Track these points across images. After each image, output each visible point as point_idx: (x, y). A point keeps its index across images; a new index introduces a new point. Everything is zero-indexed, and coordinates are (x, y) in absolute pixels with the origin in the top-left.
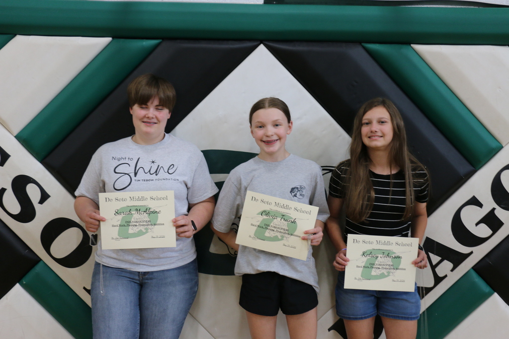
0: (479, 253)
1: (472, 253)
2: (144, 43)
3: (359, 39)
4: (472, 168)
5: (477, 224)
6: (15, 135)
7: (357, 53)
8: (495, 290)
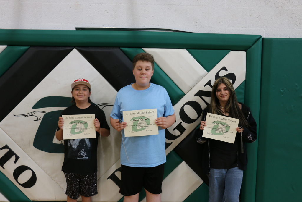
0: (175, 143)
1: (172, 143)
2: (22, 48)
5: (174, 130)
8: (184, 160)
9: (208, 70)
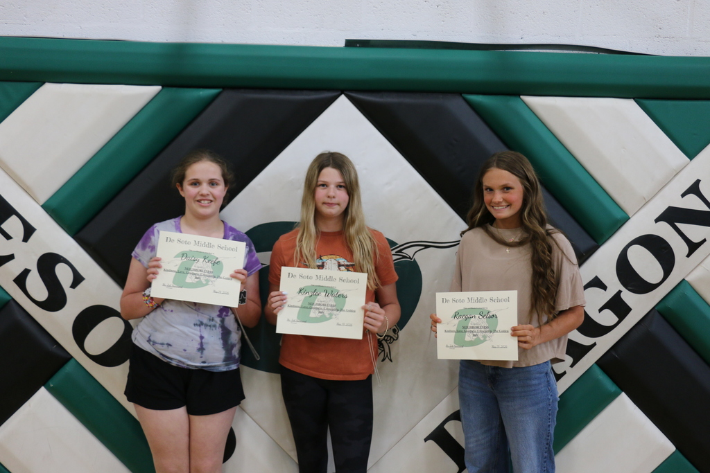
0: (604, 344)
1: (595, 344)
2: (201, 93)
3: (459, 89)
4: (593, 243)
5: (600, 310)
6: (41, 204)
7: (456, 106)
8: (623, 389)
9: (691, 155)
